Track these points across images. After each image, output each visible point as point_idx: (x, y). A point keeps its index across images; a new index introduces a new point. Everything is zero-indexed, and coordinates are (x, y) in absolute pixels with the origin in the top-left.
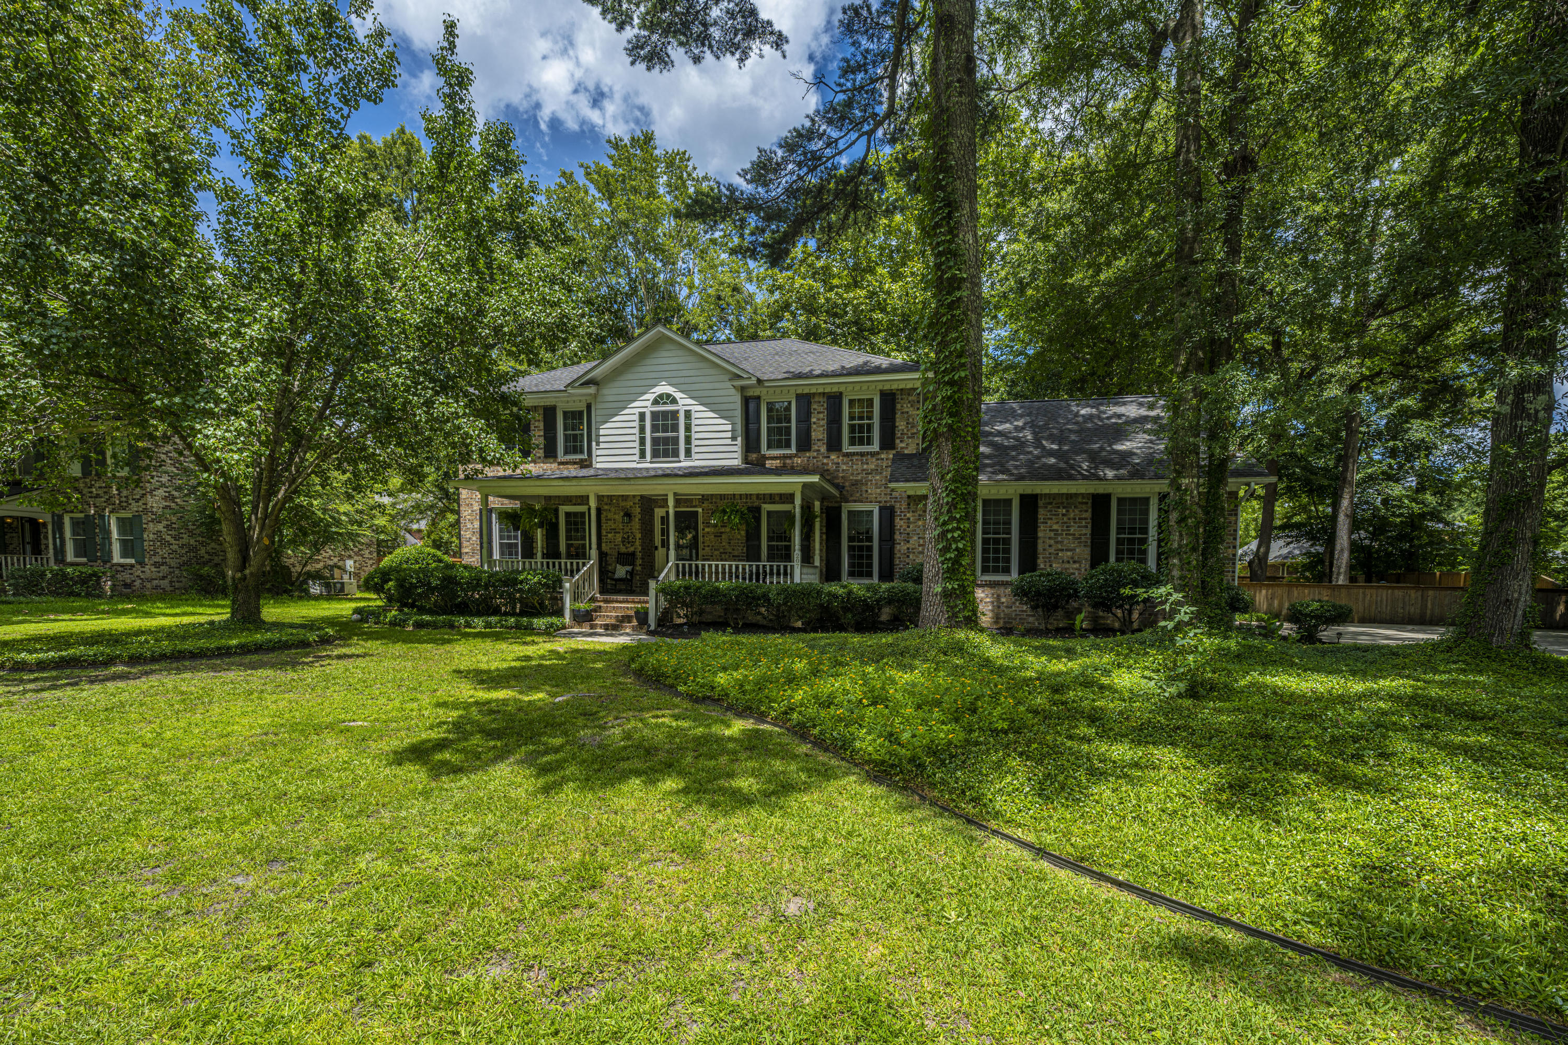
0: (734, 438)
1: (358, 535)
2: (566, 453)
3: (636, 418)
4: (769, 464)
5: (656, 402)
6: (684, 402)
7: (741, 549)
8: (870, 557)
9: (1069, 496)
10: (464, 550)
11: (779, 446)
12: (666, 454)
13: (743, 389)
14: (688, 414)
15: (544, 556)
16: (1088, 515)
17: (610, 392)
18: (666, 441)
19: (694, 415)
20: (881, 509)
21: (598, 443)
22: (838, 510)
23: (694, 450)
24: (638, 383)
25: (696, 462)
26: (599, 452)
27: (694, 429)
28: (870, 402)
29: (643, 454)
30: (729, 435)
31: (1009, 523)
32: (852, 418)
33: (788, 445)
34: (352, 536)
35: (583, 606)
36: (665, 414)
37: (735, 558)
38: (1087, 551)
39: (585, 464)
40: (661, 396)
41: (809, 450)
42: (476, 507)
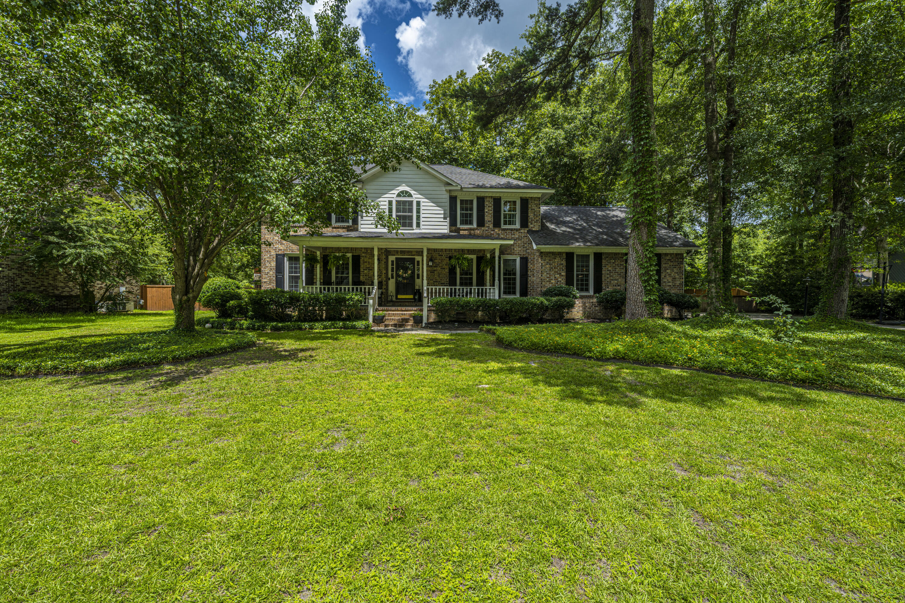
0: (445, 218)
2: (336, 222)
3: (387, 203)
4: (462, 232)
5: (399, 195)
6: (416, 196)
7: (446, 280)
8: (515, 284)
9: (616, 254)
10: (264, 280)
11: (466, 223)
12: (405, 225)
13: (450, 192)
14: (418, 203)
16: (624, 263)
17: (371, 188)
18: (405, 217)
19: (422, 204)
20: (521, 258)
21: (362, 217)
23: (422, 223)
24: (388, 184)
25: (424, 230)
26: (362, 222)
27: (422, 212)
28: (515, 203)
30: (442, 216)
31: (588, 266)
32: (505, 210)
33: (471, 223)
36: (404, 202)
37: (443, 284)
38: (624, 280)
39: (353, 229)
40: (402, 192)
41: (483, 226)
42: (273, 253)
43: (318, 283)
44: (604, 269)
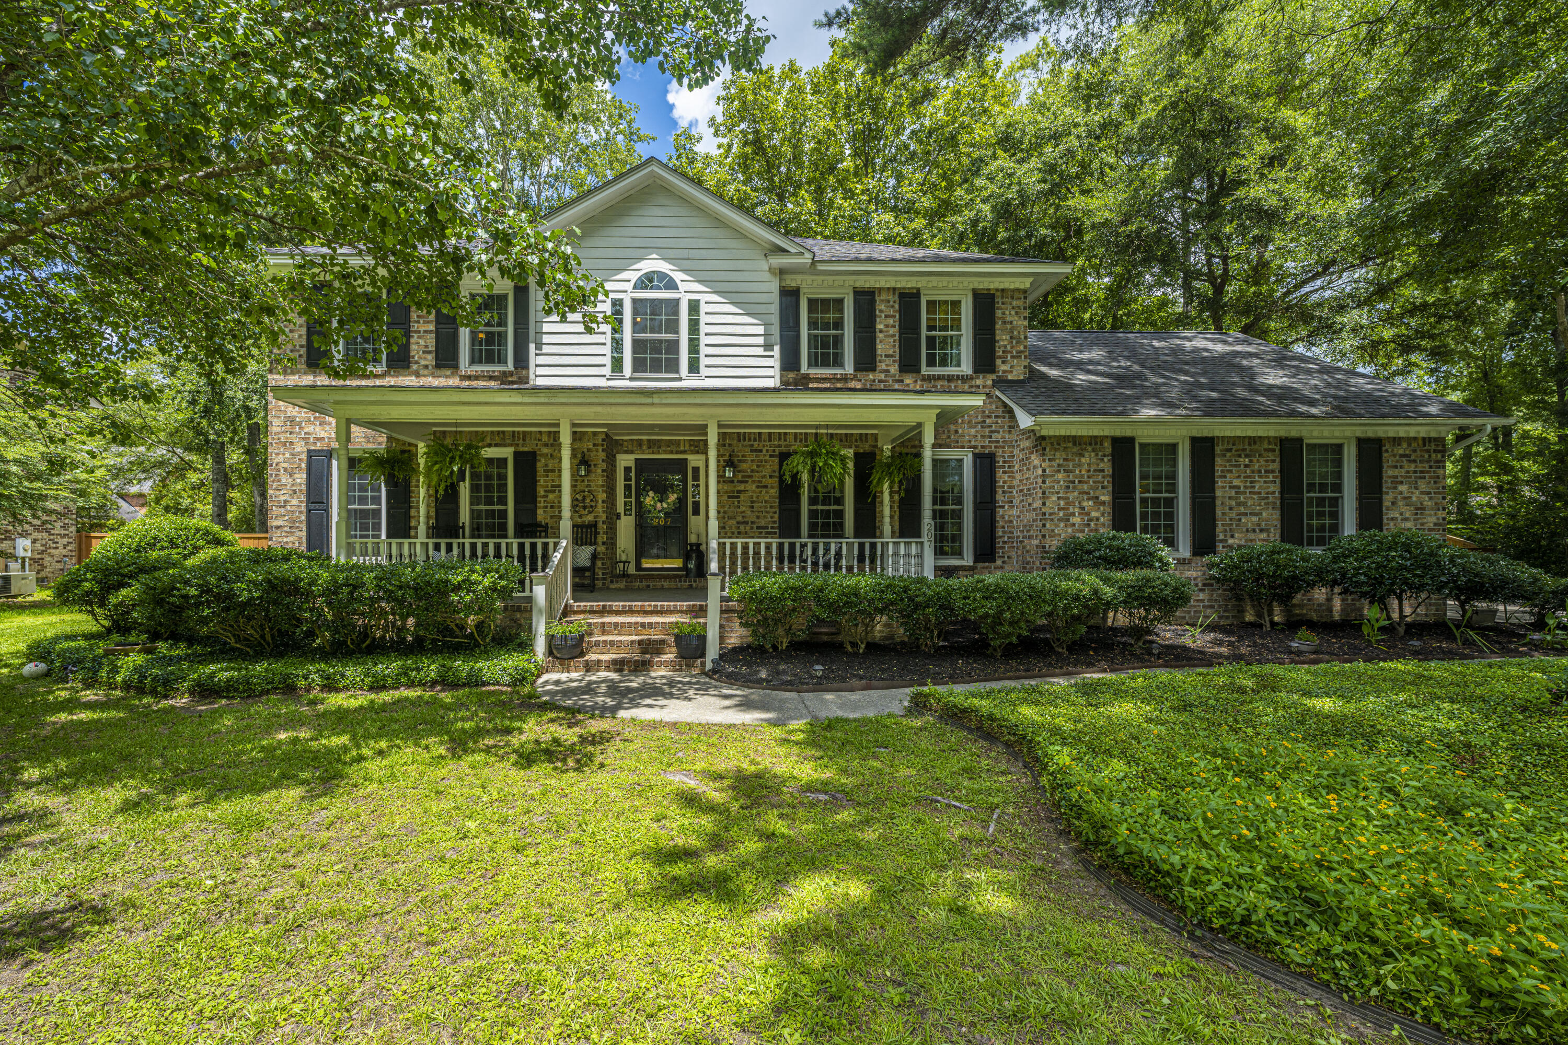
0: (768, 346)
1: (43, 498)
2: (473, 361)
3: (607, 307)
4: (813, 387)
5: (641, 284)
6: (687, 287)
7: (771, 517)
8: (960, 526)
9: (1253, 440)
10: (273, 523)
11: (825, 364)
12: (656, 366)
13: (782, 272)
14: (694, 307)
15: (436, 531)
16: (1276, 466)
18: (656, 346)
19: (704, 308)
20: (976, 456)
21: (539, 346)
23: (704, 361)
24: (611, 253)
25: (710, 380)
26: (541, 360)
27: (704, 329)
28: (958, 305)
29: (617, 365)
30: (760, 340)
31: (1173, 476)
32: (931, 328)
33: (838, 361)
34: (31, 500)
36: (655, 304)
37: (763, 531)
38: (1277, 515)
39: (513, 379)
40: (650, 276)
41: (873, 369)
42: (300, 448)
43: (422, 528)
44: (1220, 482)
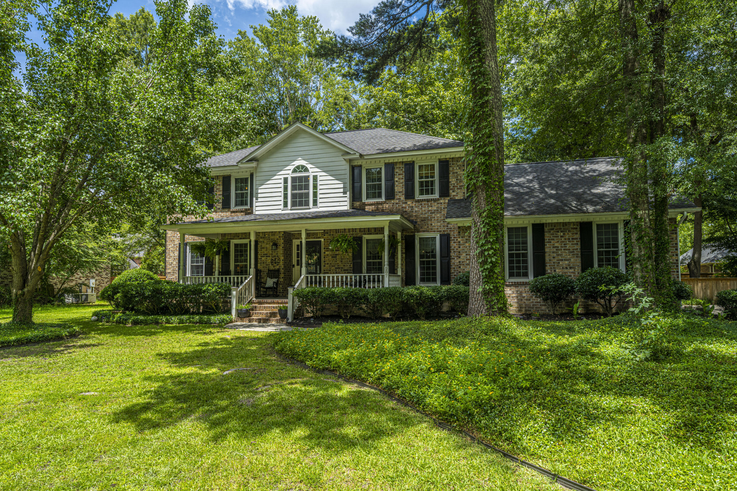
0: (345, 193)
1: (99, 263)
2: (236, 205)
3: (282, 181)
4: (367, 208)
5: (294, 171)
6: (313, 170)
7: (349, 265)
8: (435, 268)
9: (565, 224)
10: (168, 271)
11: (374, 197)
12: (301, 204)
13: (350, 161)
14: (315, 178)
15: (221, 273)
16: (578, 236)
17: (265, 166)
18: (301, 195)
19: (319, 178)
20: (441, 236)
21: (257, 199)
22: (413, 238)
23: (319, 201)
24: (284, 159)
25: (321, 208)
26: (258, 204)
27: (319, 187)
28: (433, 166)
29: (286, 205)
30: (342, 190)
31: (525, 243)
32: (421, 177)
33: (380, 196)
34: (95, 264)
35: (244, 307)
36: (300, 178)
37: (346, 271)
38: (579, 260)
39: (249, 212)
40: (298, 167)
41: (394, 199)
42: (177, 242)
43: (217, 272)
44: (548, 245)
